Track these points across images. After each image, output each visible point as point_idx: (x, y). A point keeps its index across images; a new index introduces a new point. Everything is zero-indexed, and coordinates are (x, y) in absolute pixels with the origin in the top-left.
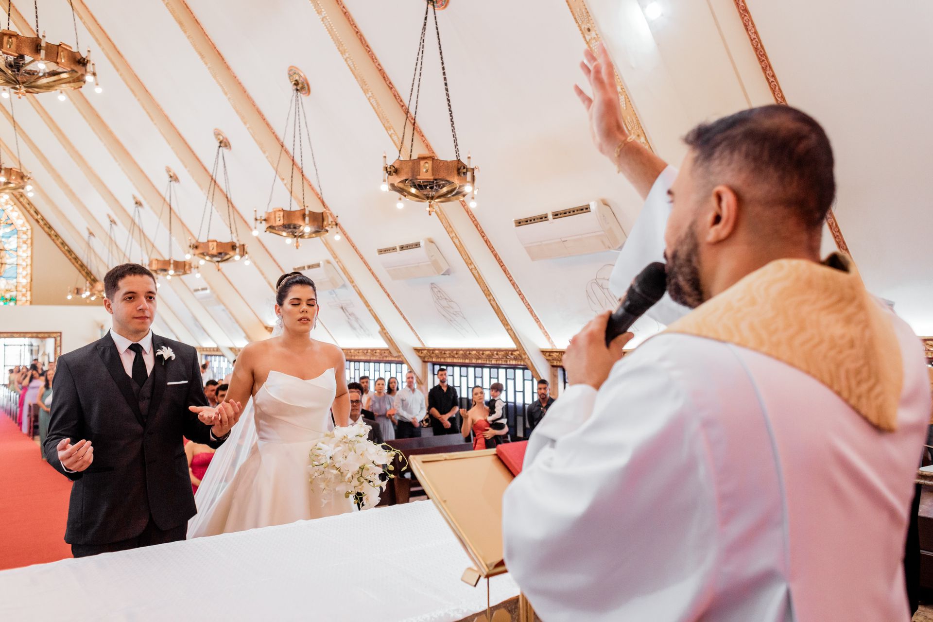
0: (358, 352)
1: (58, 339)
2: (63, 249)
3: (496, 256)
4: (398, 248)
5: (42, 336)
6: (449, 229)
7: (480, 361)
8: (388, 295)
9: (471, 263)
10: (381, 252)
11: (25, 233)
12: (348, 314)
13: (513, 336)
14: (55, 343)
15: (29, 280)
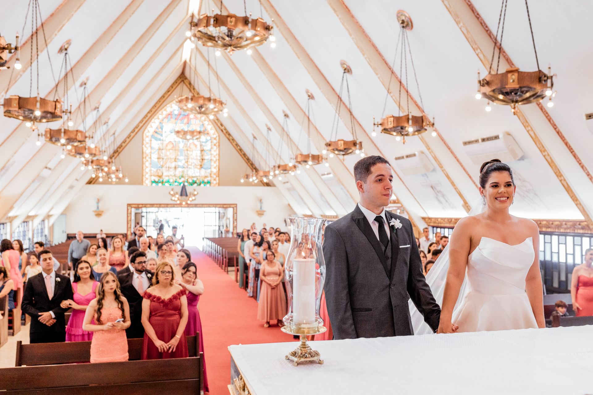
0: (444, 221)
1: (235, 208)
2: (237, 149)
3: (566, 144)
4: (480, 141)
5: (225, 206)
6: (526, 124)
7: (549, 230)
8: (470, 177)
9: (545, 151)
10: (465, 143)
11: (215, 139)
12: (436, 191)
13: (582, 209)
14: (234, 211)
15: (218, 170)
